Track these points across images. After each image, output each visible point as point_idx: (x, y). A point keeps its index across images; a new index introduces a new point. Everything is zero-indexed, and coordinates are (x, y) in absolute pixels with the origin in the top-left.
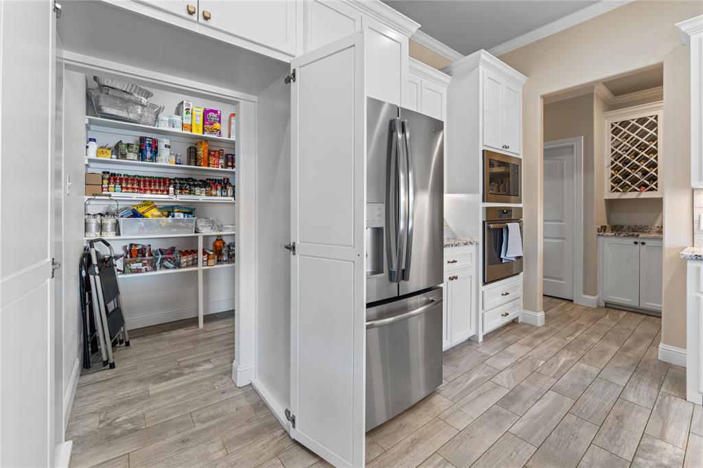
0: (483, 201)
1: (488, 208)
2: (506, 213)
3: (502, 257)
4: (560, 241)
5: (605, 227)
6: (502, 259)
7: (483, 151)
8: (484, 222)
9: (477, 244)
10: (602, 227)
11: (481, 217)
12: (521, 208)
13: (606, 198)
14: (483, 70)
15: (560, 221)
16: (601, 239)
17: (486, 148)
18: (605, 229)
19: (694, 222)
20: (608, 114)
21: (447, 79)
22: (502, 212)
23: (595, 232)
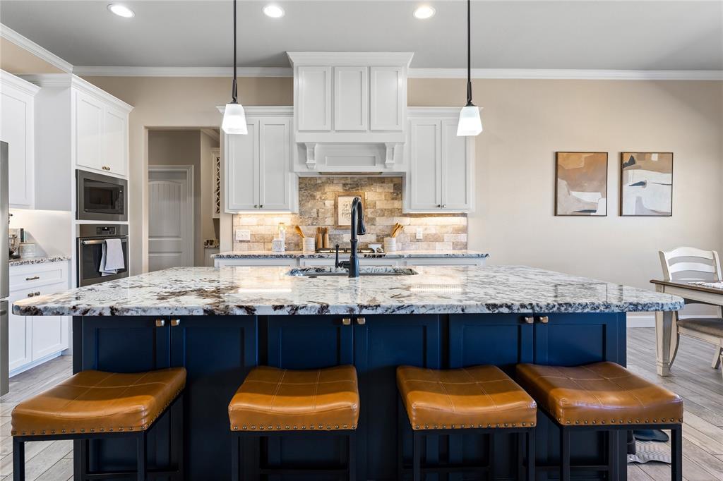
0: (77, 219)
1: (81, 226)
2: (108, 229)
3: (100, 271)
4: (177, 255)
5: (213, 241)
6: (101, 273)
7: (76, 170)
8: (77, 239)
9: (70, 260)
10: (208, 241)
11: (74, 234)
12: (127, 225)
13: (214, 217)
14: (76, 93)
15: (178, 237)
16: (207, 250)
17: (79, 168)
18: (210, 242)
19: (233, 235)
20: (215, 149)
21: (35, 89)
22: (102, 229)
23: (202, 246)
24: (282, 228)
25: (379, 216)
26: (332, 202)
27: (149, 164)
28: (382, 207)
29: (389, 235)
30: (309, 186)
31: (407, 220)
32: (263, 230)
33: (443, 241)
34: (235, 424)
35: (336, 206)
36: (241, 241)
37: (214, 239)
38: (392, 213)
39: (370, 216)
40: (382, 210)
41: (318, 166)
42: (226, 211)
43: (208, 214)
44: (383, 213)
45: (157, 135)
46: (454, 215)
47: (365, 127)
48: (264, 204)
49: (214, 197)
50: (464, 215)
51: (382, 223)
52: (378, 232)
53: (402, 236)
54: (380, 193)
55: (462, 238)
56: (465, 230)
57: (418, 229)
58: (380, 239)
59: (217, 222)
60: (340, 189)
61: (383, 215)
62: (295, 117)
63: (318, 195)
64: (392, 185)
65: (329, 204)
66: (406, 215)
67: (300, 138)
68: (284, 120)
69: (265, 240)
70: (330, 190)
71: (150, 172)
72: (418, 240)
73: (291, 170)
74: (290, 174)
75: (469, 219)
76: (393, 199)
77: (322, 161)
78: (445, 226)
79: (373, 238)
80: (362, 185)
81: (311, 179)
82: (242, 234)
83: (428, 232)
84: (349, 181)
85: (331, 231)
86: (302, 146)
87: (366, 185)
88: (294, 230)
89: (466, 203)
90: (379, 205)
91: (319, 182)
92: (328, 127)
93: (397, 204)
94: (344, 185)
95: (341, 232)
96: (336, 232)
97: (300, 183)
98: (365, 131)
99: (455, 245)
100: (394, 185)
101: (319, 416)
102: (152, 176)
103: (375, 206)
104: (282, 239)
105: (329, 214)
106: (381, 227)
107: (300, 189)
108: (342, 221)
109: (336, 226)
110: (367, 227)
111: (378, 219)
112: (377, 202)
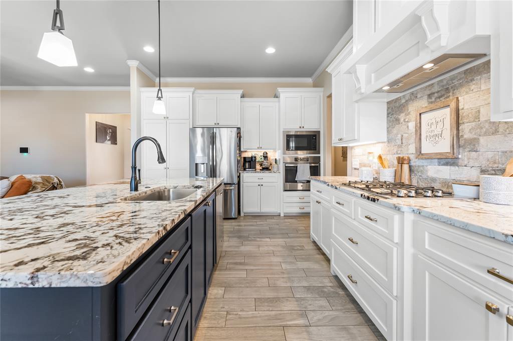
0: (283, 154)
2: (303, 159)
8: (284, 163)
9: (279, 173)
11: (282, 161)
17: (284, 130)
24: (371, 158)
25: (486, 134)
26: (415, 124)
28: (491, 117)
30: (395, 109)
35: (417, 129)
36: (355, 169)
39: (466, 136)
48: (344, 136)
52: (484, 164)
54: (488, 92)
60: (424, 103)
61: (494, 132)
63: (402, 117)
65: (412, 126)
70: (414, 108)
80: (454, 88)
82: (355, 163)
84: (436, 88)
87: (461, 85)
90: (485, 115)
91: (403, 101)
94: (430, 96)
95: (426, 163)
96: (418, 163)
97: (388, 108)
103: (477, 117)
105: (412, 139)
106: (490, 155)
107: (388, 114)
108: (427, 148)
109: (419, 154)
110: (463, 156)
111: (482, 140)
112: (482, 110)
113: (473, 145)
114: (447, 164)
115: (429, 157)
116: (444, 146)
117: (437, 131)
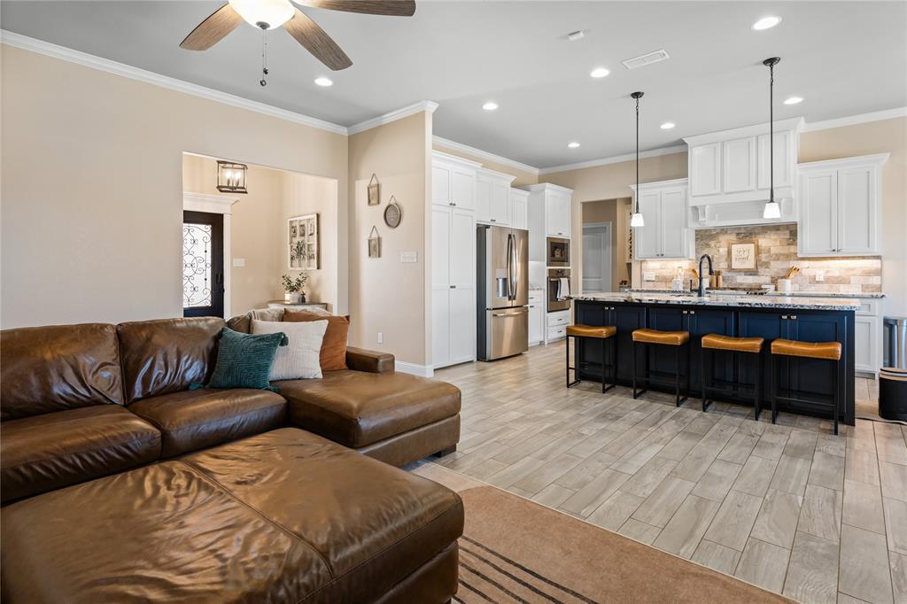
0: (547, 265)
1: (550, 270)
2: (560, 272)
3: (558, 297)
6: (558, 299)
7: (547, 239)
8: (548, 278)
9: (543, 290)
10: (622, 282)
11: (546, 274)
12: (570, 269)
13: (627, 262)
14: (548, 193)
15: (598, 278)
16: (622, 289)
17: (549, 237)
18: (625, 282)
19: (642, 276)
20: (629, 206)
21: (527, 193)
22: (558, 271)
23: (618, 285)
24: (680, 271)
25: (774, 260)
26: (726, 249)
27: (583, 222)
28: (777, 252)
29: (782, 278)
30: (704, 236)
31: (806, 264)
32: (665, 273)
33: (849, 283)
34: (634, 338)
35: (729, 253)
36: (648, 281)
37: (628, 280)
38: (788, 257)
39: (763, 260)
40: (776, 255)
41: (709, 223)
42: (636, 258)
43: (622, 260)
44: (778, 257)
45: (588, 206)
46: (863, 258)
47: (753, 186)
48: (665, 253)
49: (628, 244)
50: (878, 257)
51: (777, 267)
52: (773, 274)
53: (799, 278)
54: (775, 240)
55: (876, 280)
56: (879, 272)
57: (818, 272)
58: (774, 281)
59: (629, 265)
60: (733, 237)
61: (778, 260)
62: (689, 187)
63: (712, 243)
64: (788, 232)
65: (723, 250)
66: (803, 259)
67: (692, 203)
68: (681, 189)
69: (667, 280)
70: (724, 239)
71: (583, 229)
72: (818, 282)
73: (686, 226)
74: (686, 230)
75: (885, 263)
76: (789, 245)
77: (712, 218)
78: (853, 269)
79: (768, 279)
80: (755, 234)
81: (706, 231)
82: (649, 275)
83: (830, 274)
84: (742, 231)
85: (724, 273)
86: (695, 208)
87: (759, 233)
88: (691, 273)
89: (869, 246)
90: (773, 251)
91: (713, 233)
92: (718, 190)
93: (792, 249)
94: (738, 234)
95: (734, 274)
96: (730, 274)
97: (696, 235)
98: (752, 191)
99: (864, 287)
100: (791, 232)
101: (665, 340)
102: (585, 231)
103: (769, 251)
104: (680, 280)
105: (724, 259)
106: (776, 270)
107: (697, 239)
108: (735, 265)
109: (730, 269)
110: (761, 270)
111: (772, 263)
112: (772, 248)
113: (766, 265)
114: (751, 275)
115: (739, 271)
116: (750, 265)
117: (745, 256)
